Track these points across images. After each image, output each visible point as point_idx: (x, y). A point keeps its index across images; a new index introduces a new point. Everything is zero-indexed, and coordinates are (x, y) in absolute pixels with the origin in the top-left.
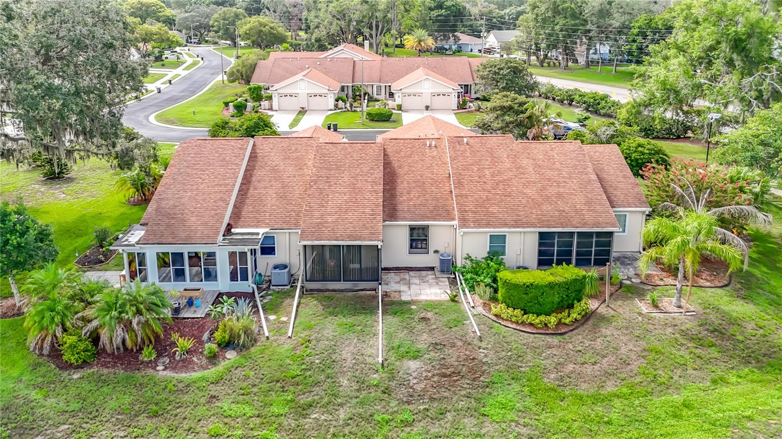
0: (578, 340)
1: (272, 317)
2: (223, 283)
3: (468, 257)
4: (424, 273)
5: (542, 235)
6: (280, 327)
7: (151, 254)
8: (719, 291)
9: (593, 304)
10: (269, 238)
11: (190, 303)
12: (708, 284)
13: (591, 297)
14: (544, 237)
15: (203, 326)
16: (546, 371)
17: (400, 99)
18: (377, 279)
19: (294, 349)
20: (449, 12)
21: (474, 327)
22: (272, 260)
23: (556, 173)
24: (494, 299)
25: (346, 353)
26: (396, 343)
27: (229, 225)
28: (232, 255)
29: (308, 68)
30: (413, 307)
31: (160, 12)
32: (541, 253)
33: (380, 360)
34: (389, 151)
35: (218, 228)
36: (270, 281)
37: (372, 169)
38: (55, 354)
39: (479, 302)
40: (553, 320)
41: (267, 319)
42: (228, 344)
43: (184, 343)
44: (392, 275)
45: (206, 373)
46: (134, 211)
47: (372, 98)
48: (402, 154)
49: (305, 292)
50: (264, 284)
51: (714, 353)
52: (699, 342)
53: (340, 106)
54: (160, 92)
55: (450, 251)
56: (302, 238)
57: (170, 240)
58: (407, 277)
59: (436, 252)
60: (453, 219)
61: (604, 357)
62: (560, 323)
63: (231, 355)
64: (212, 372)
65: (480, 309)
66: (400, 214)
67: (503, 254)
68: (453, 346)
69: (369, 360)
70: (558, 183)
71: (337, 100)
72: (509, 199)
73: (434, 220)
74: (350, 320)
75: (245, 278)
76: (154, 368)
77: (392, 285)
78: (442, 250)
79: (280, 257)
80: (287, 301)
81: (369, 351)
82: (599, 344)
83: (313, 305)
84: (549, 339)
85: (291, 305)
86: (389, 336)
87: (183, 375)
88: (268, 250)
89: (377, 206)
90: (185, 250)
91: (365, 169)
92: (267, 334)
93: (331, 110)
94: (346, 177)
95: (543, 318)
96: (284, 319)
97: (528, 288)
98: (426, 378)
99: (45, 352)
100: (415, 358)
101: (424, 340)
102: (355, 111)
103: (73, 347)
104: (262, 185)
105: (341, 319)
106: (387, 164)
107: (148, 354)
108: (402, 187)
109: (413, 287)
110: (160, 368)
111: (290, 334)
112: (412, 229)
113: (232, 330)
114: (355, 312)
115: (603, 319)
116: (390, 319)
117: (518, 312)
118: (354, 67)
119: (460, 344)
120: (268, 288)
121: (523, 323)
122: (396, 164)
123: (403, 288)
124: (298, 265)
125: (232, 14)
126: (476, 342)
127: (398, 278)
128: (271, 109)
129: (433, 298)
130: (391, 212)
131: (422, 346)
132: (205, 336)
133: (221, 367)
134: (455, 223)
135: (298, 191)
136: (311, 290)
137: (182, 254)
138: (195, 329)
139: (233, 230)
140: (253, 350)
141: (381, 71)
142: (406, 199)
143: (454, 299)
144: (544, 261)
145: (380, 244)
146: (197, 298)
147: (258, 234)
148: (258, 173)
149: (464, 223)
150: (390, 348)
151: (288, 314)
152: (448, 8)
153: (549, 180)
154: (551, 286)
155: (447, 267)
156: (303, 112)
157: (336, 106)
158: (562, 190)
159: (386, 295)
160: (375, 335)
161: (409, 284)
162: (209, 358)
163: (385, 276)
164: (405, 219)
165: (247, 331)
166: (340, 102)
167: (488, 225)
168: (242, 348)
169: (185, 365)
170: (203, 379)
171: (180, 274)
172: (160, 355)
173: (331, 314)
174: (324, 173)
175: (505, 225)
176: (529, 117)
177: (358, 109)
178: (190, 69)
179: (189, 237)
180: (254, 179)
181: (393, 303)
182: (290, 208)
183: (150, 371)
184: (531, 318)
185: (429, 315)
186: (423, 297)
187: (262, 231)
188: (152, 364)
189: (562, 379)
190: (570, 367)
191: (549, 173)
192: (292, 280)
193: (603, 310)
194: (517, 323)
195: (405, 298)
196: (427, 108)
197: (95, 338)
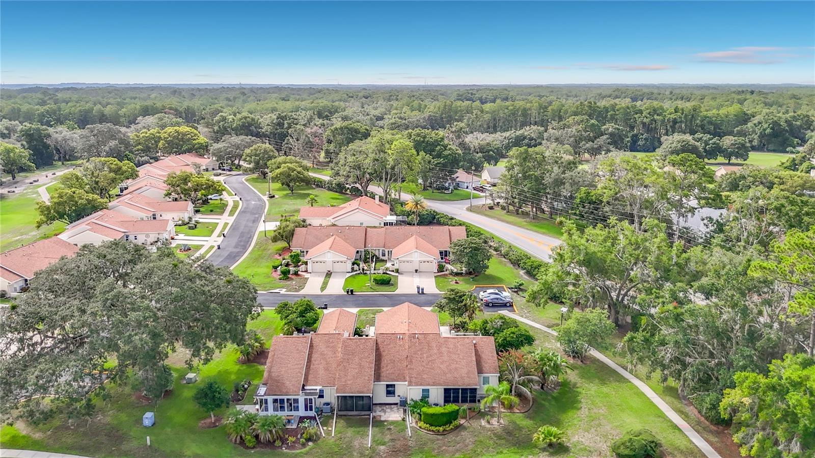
0: (451, 437)
1: (325, 428)
2: (302, 412)
3: (412, 400)
4: (393, 406)
5: (445, 389)
6: (328, 433)
7: (270, 399)
8: (521, 414)
9: (462, 421)
10: (322, 391)
11: (289, 421)
12: (518, 411)
13: (462, 418)
14: (447, 391)
15: (297, 432)
16: (434, 449)
17: (398, 265)
18: (370, 409)
19: (335, 441)
20: (446, 160)
21: (409, 432)
22: (323, 401)
23: (457, 356)
24: (420, 420)
25: (356, 443)
26: (376, 439)
27: (303, 385)
28: (306, 400)
29: (332, 235)
30: (385, 423)
31: (194, 140)
32: (445, 397)
33: (369, 446)
34: (379, 341)
35: (299, 388)
36: (322, 410)
37: (369, 354)
38: (242, 442)
39: (414, 421)
40: (441, 429)
41: (323, 429)
42: (309, 439)
43: (292, 439)
44: (378, 408)
45: (302, 450)
46: (244, 368)
47: (378, 258)
48: (385, 343)
49: (338, 416)
50: (320, 411)
51: (503, 442)
52: (500, 437)
53: (355, 269)
54: (219, 248)
55: (405, 396)
56: (337, 393)
57: (279, 394)
58: (385, 408)
59: (399, 396)
60: (406, 381)
61: (458, 444)
62: (444, 430)
63: (310, 444)
64: (304, 450)
65: (414, 424)
66: (382, 378)
67: (428, 397)
68: (399, 440)
69: (365, 446)
70: (457, 362)
71: (353, 264)
72: (433, 371)
73: (398, 381)
74: (358, 429)
75: (311, 410)
76: (282, 449)
77: (377, 412)
78: (401, 395)
79: (326, 399)
80: (331, 421)
81: (365, 442)
82: (458, 439)
83: (342, 423)
84: (438, 437)
85: (333, 423)
86: (373, 436)
87: (293, 451)
88: (321, 396)
89: (371, 375)
90: (285, 398)
91: (366, 355)
92: (324, 435)
93: (349, 272)
94: (357, 359)
95: (437, 428)
96: (330, 429)
97: (433, 415)
98: (387, 452)
99: (238, 442)
100: (383, 445)
101: (388, 438)
102: (365, 274)
103: (249, 441)
104: (316, 363)
105: (353, 429)
106: (377, 349)
107: (278, 443)
108: (384, 363)
109: (387, 413)
110: (284, 448)
111: (333, 435)
112: (388, 386)
113: (310, 433)
114: (361, 426)
115: (465, 428)
116: (375, 428)
117: (428, 425)
118: (366, 234)
119: (402, 439)
120: (321, 414)
121: (430, 430)
122: (382, 350)
123: (382, 414)
124: (334, 402)
125: (262, 151)
126: (409, 438)
127: (380, 409)
128: (306, 271)
129: (395, 419)
130: (378, 378)
131: (386, 440)
132: (299, 436)
133: (307, 448)
134: (407, 383)
135: (334, 366)
136: (341, 415)
137: (283, 400)
138: (293, 433)
139: (305, 388)
140: (319, 442)
141: (385, 238)
142: (386, 370)
143: (404, 420)
144: (447, 400)
145: (371, 395)
146: (292, 419)
147: (316, 390)
148: (315, 356)
149: (410, 384)
150: (373, 441)
151: (332, 427)
152: (446, 157)
153: (453, 360)
154: (442, 414)
155: (403, 403)
156: (329, 274)
157: (353, 269)
158: (457, 366)
159: (374, 417)
160: (368, 435)
161: (385, 412)
162: (302, 445)
163: (375, 408)
164: (384, 381)
165: (316, 434)
166: (356, 266)
167: (421, 385)
168: (314, 441)
169: (292, 447)
170: (301, 453)
171: (282, 408)
172: (283, 444)
173: (350, 427)
174: (346, 357)
175: (429, 385)
176: (465, 305)
177: (368, 272)
178: (234, 214)
179: (287, 392)
180: (313, 359)
181: (377, 421)
182: (330, 375)
183: (280, 450)
184: (433, 428)
185: (392, 427)
186: (390, 419)
187: (319, 388)
188: (281, 447)
189: (439, 452)
190: (444, 448)
191: (454, 356)
192: (332, 410)
193: (466, 424)
194: (427, 430)
195: (382, 419)
196: (416, 271)
197: (257, 437)
